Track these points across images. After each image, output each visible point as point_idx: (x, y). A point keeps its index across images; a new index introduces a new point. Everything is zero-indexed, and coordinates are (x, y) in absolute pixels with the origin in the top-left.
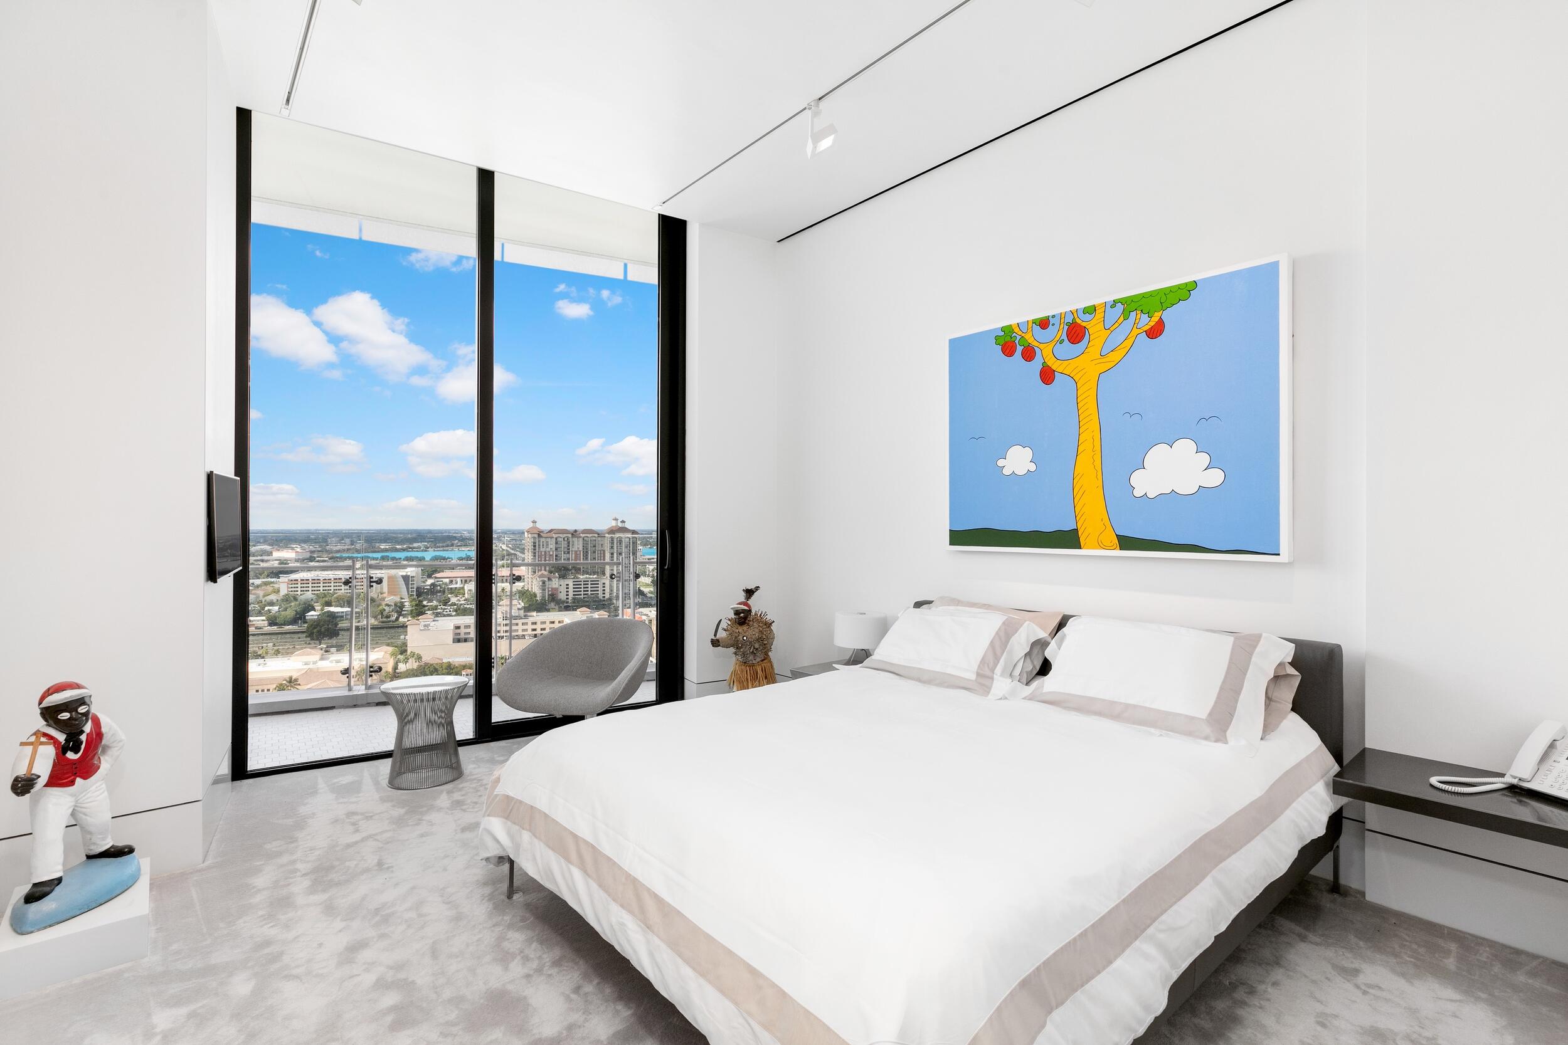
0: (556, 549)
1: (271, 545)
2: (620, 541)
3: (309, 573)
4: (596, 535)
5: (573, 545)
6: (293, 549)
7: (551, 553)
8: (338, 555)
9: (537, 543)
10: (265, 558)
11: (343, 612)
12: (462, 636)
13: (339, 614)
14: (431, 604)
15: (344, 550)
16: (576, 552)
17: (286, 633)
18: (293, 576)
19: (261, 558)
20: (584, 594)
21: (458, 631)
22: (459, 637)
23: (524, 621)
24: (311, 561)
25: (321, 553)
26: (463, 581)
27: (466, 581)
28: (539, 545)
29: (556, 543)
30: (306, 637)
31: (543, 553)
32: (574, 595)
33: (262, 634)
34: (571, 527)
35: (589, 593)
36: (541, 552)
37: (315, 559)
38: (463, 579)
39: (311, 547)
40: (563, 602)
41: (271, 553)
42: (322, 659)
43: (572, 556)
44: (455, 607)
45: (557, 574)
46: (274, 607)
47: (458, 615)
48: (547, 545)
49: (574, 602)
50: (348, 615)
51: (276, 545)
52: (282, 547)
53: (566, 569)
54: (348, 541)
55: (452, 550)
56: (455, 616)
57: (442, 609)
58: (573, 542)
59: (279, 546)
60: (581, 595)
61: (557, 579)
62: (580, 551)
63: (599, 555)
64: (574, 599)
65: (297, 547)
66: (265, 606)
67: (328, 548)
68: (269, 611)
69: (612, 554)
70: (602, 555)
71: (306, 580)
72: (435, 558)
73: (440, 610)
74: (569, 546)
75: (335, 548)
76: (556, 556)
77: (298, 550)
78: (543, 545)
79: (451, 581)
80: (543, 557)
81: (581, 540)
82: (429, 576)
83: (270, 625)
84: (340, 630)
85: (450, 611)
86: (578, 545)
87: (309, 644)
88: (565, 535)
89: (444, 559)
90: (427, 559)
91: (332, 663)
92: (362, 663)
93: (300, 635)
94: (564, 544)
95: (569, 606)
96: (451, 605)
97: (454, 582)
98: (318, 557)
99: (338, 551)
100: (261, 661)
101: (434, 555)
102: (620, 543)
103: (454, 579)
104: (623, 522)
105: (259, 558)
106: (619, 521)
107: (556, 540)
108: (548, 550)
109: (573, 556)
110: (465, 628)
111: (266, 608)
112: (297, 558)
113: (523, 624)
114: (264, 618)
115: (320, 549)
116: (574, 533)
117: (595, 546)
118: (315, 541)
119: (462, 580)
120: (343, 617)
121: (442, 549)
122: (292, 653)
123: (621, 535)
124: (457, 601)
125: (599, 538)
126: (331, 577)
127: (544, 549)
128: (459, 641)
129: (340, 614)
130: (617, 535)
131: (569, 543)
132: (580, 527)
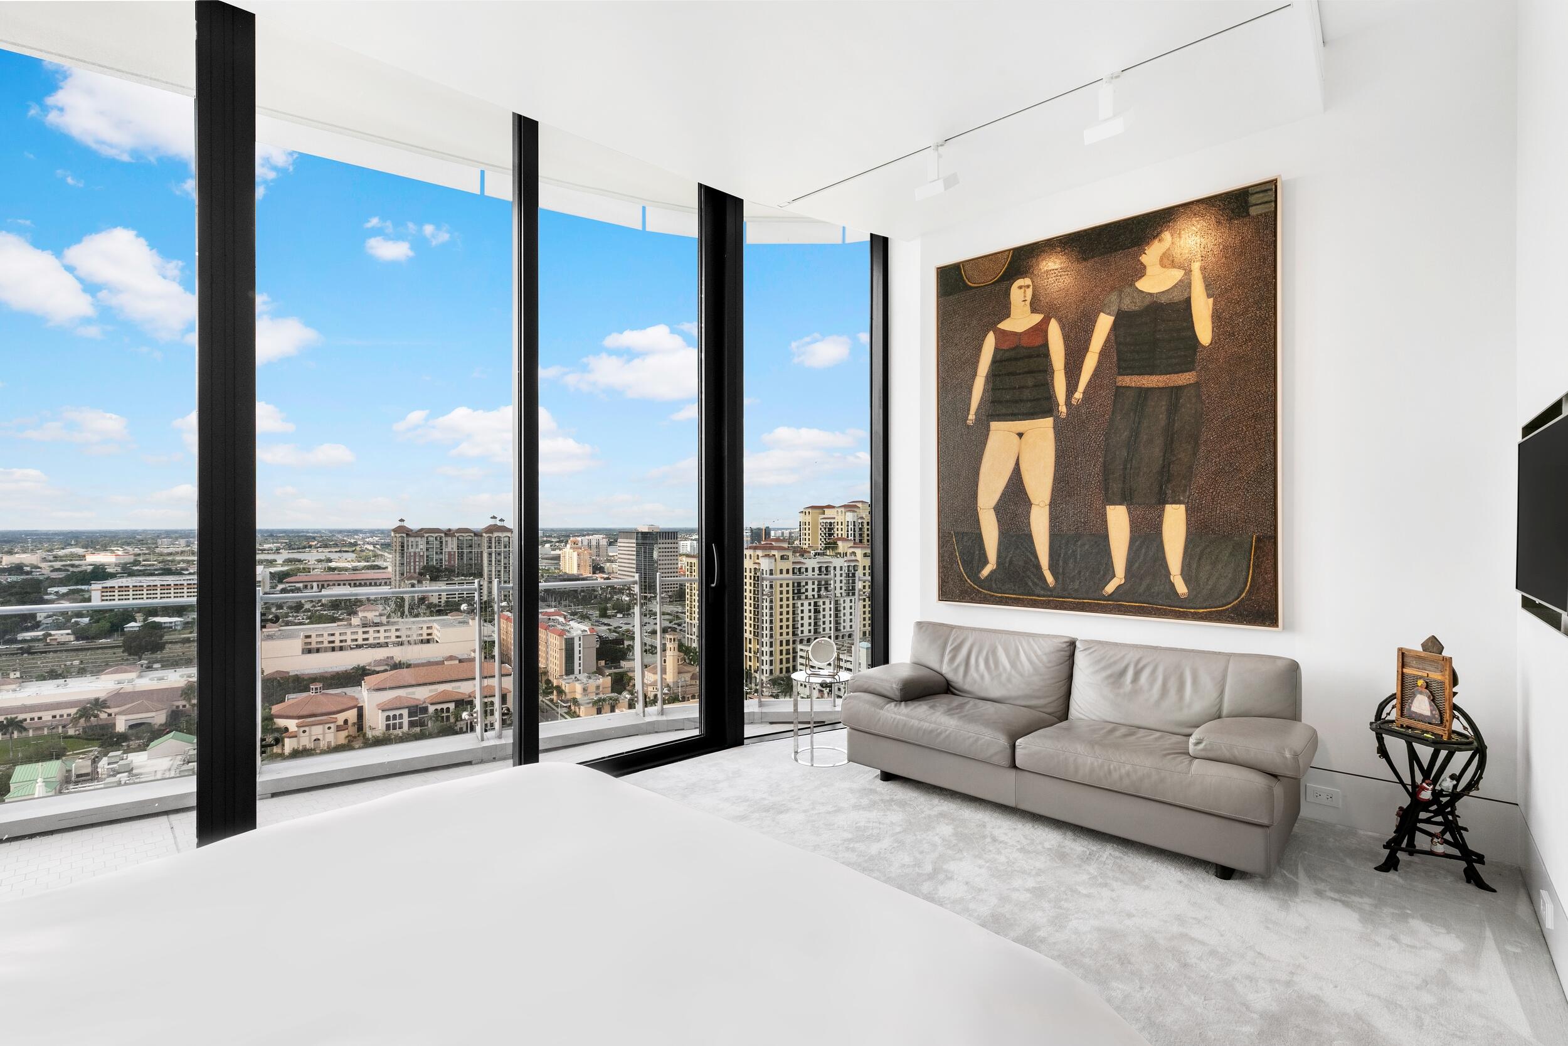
0: (427, 550)
1: (86, 547)
2: (499, 541)
3: (129, 579)
4: (472, 535)
5: (446, 544)
6: (113, 552)
7: (422, 554)
8: (170, 558)
9: (405, 543)
10: (77, 563)
11: (171, 623)
12: (314, 646)
13: (166, 625)
14: (281, 611)
15: (177, 553)
16: (449, 552)
17: (98, 648)
18: (109, 583)
19: (71, 563)
20: (459, 597)
21: (308, 640)
22: (309, 647)
23: (386, 628)
24: (136, 566)
25: (148, 557)
26: (320, 587)
27: (323, 586)
28: (408, 546)
29: (428, 543)
30: (123, 652)
31: (412, 554)
32: (447, 598)
33: (66, 651)
34: (444, 526)
35: (465, 596)
36: (410, 553)
37: (140, 563)
38: (320, 584)
39: (136, 549)
40: (436, 605)
41: (84, 556)
42: (140, 676)
43: (445, 557)
44: (309, 613)
45: (428, 576)
46: (84, 619)
47: (311, 623)
48: (417, 545)
49: (447, 606)
50: (177, 625)
51: (92, 548)
52: (99, 550)
53: (439, 570)
54: (183, 542)
55: (310, 552)
56: (308, 624)
57: (293, 616)
58: (446, 541)
59: (95, 549)
60: (455, 598)
61: (428, 582)
62: (455, 552)
63: (476, 555)
64: (446, 602)
65: (118, 550)
66: (72, 617)
67: (157, 550)
68: (77, 623)
69: (490, 554)
70: (479, 555)
71: (126, 587)
72: (288, 561)
73: (290, 618)
74: (441, 546)
75: (166, 551)
76: (427, 556)
77: (120, 553)
78: (412, 546)
79: (306, 587)
80: (412, 558)
81: (455, 539)
82: (281, 581)
83: (77, 639)
84: (167, 643)
85: (303, 619)
86: (451, 546)
87: (127, 660)
88: (437, 535)
89: (300, 561)
90: (280, 562)
91: (154, 680)
92: (191, 680)
93: (116, 650)
94: (436, 544)
95: (442, 610)
96: (304, 612)
97: (309, 587)
98: (144, 561)
99: (171, 554)
100: (61, 681)
101: (287, 557)
102: (499, 543)
103: (309, 584)
104: (502, 520)
105: (69, 562)
106: (498, 519)
107: (427, 539)
108: (419, 550)
109: (447, 556)
110: (316, 637)
111: (73, 620)
112: (117, 562)
113: (385, 631)
114: (69, 631)
115: (147, 552)
116: (449, 533)
117: (471, 546)
118: (141, 542)
119: (318, 585)
120: (171, 627)
121: (296, 551)
122: (103, 671)
123: (500, 534)
124: (312, 607)
125: (476, 538)
126: (158, 583)
127: (412, 550)
128: (310, 651)
129: (168, 625)
130: (496, 534)
131: (441, 542)
132: (454, 526)
